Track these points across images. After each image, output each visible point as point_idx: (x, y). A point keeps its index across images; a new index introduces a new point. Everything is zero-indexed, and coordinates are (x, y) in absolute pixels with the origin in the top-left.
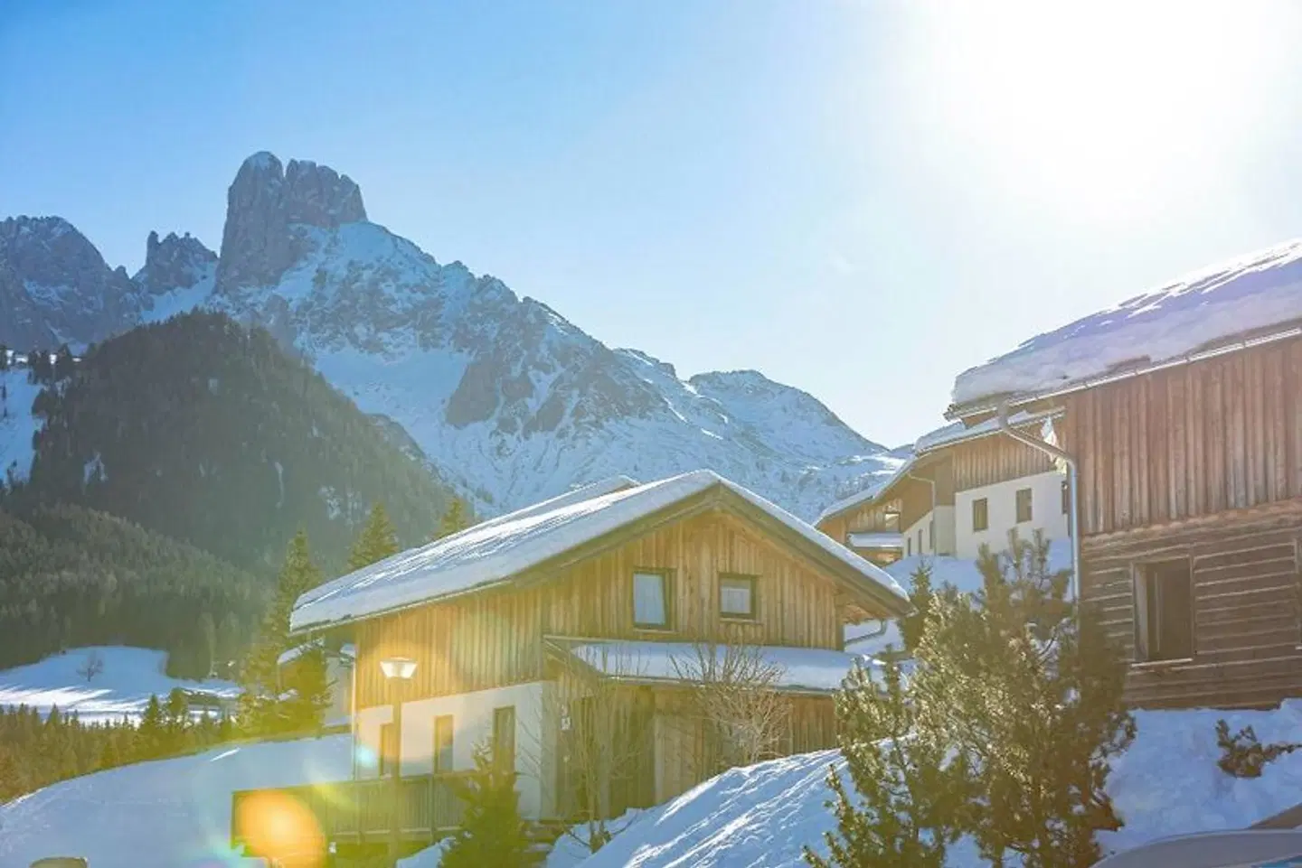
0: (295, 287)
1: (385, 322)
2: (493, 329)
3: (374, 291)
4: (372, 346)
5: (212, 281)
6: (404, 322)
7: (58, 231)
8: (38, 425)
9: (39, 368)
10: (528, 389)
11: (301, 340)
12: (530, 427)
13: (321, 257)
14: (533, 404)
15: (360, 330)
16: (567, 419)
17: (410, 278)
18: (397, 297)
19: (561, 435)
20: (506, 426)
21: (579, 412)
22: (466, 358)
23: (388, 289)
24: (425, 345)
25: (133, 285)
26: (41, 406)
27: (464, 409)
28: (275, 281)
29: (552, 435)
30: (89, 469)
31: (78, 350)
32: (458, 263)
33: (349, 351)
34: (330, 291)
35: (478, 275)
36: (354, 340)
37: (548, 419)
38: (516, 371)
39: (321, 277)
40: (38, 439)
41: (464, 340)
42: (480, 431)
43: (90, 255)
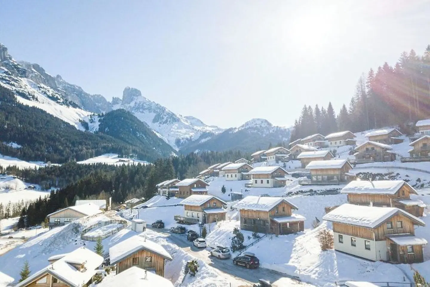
0: (132, 104)
1: (144, 109)
2: (158, 110)
3: (143, 105)
4: (142, 112)
5: (121, 103)
6: (146, 109)
7: (100, 96)
8: (99, 123)
9: (99, 116)
10: (163, 118)
11: (133, 112)
12: (163, 123)
13: (135, 100)
14: (164, 120)
15: (141, 110)
16: (168, 122)
17: (147, 103)
18: (146, 107)
19: (168, 124)
20: (160, 123)
21: (170, 121)
22: (155, 114)
23: (145, 105)
24: (150, 112)
25: (110, 104)
26: (99, 121)
27: (155, 121)
28: (129, 103)
29: (166, 124)
30: (106, 129)
31: (104, 113)
32: (154, 102)
33: (139, 113)
34: (137, 105)
35: (157, 103)
36: (140, 111)
37: (166, 122)
38: (162, 116)
39: (136, 103)
40: (99, 125)
41: (155, 112)
42: (157, 124)
43: (105, 100)
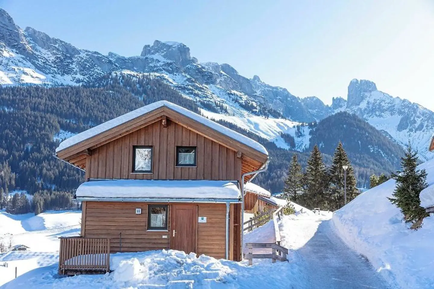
0: (363, 105)
1: (383, 111)
2: (406, 110)
3: (380, 105)
4: (380, 116)
5: (346, 106)
6: (386, 111)
7: (315, 99)
8: (310, 137)
9: (310, 126)
10: (415, 122)
11: (365, 116)
12: (416, 130)
13: (368, 99)
14: (417, 125)
15: (377, 113)
16: (424, 128)
17: (387, 101)
18: (385, 106)
19: (423, 131)
20: (411, 130)
21: (427, 126)
22: (400, 117)
23: (383, 104)
24: (392, 115)
25: (330, 108)
26: (311, 133)
27: (401, 127)
28: (359, 105)
29: (421, 131)
30: (320, 145)
31: (318, 121)
32: (398, 97)
33: (375, 117)
34: (371, 106)
35: (403, 99)
36: (376, 115)
37: (421, 127)
38: (412, 119)
39: (368, 103)
40: (310, 140)
41: (400, 113)
42: (405, 131)
43: (321, 103)
